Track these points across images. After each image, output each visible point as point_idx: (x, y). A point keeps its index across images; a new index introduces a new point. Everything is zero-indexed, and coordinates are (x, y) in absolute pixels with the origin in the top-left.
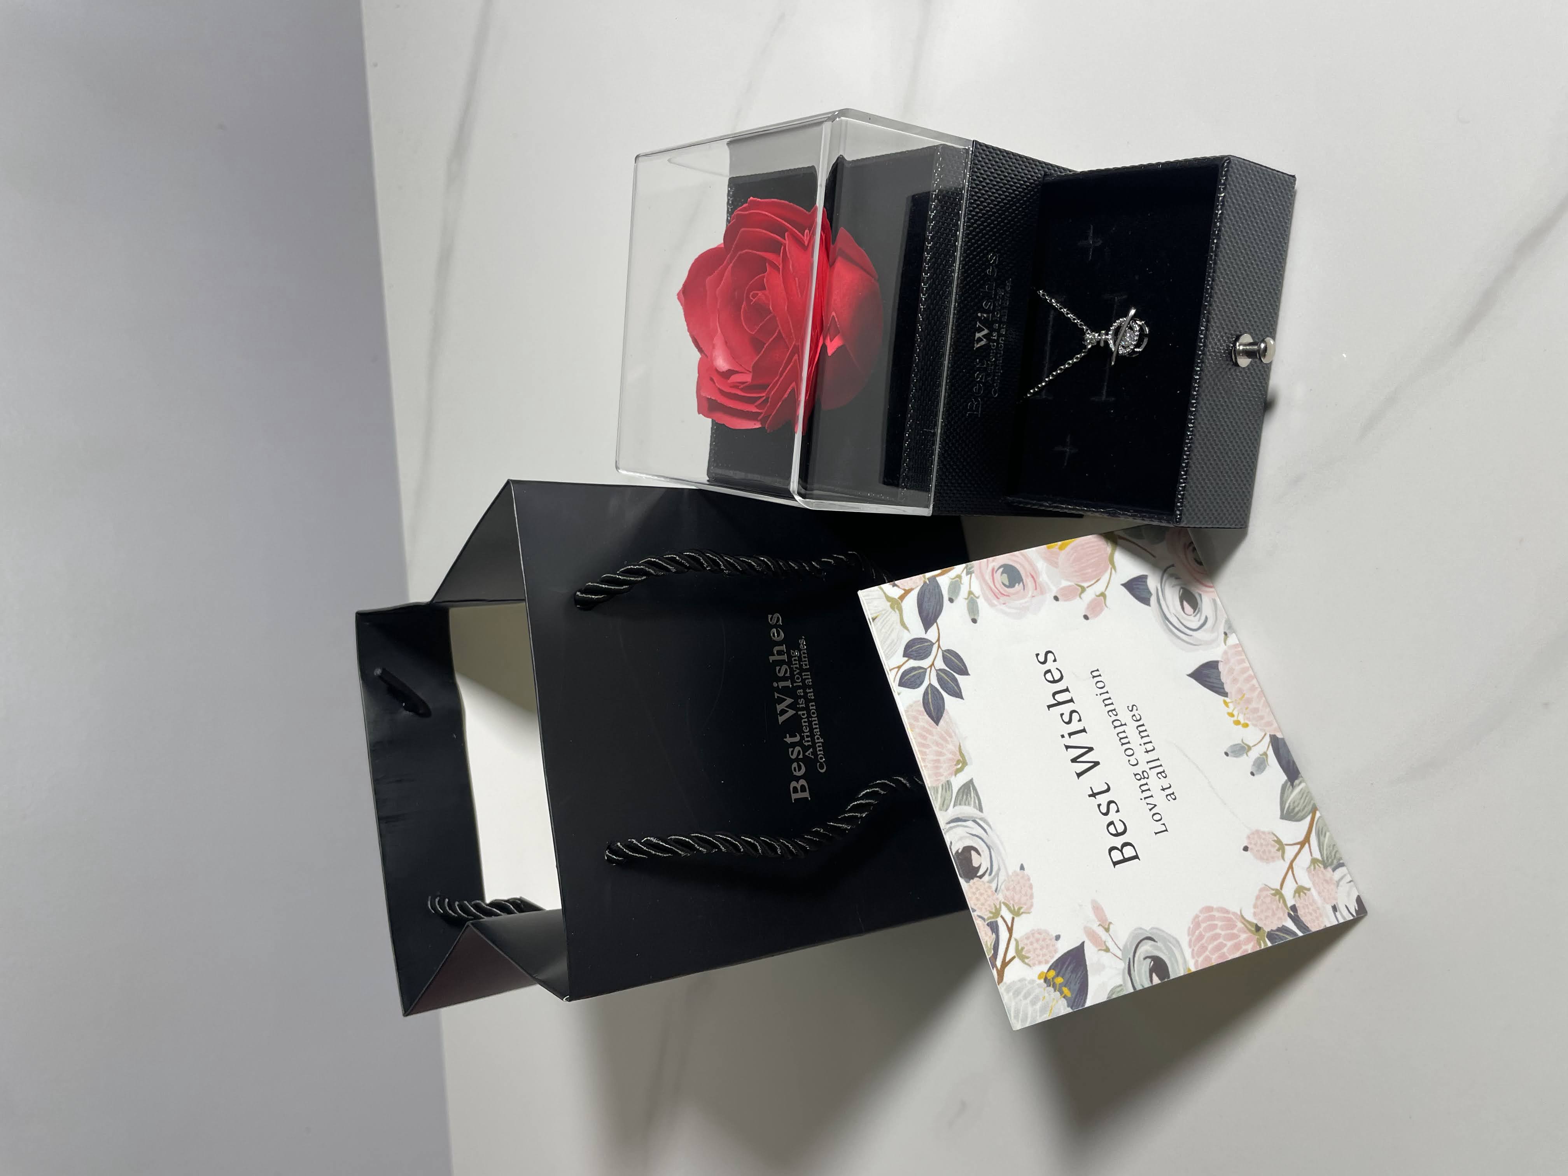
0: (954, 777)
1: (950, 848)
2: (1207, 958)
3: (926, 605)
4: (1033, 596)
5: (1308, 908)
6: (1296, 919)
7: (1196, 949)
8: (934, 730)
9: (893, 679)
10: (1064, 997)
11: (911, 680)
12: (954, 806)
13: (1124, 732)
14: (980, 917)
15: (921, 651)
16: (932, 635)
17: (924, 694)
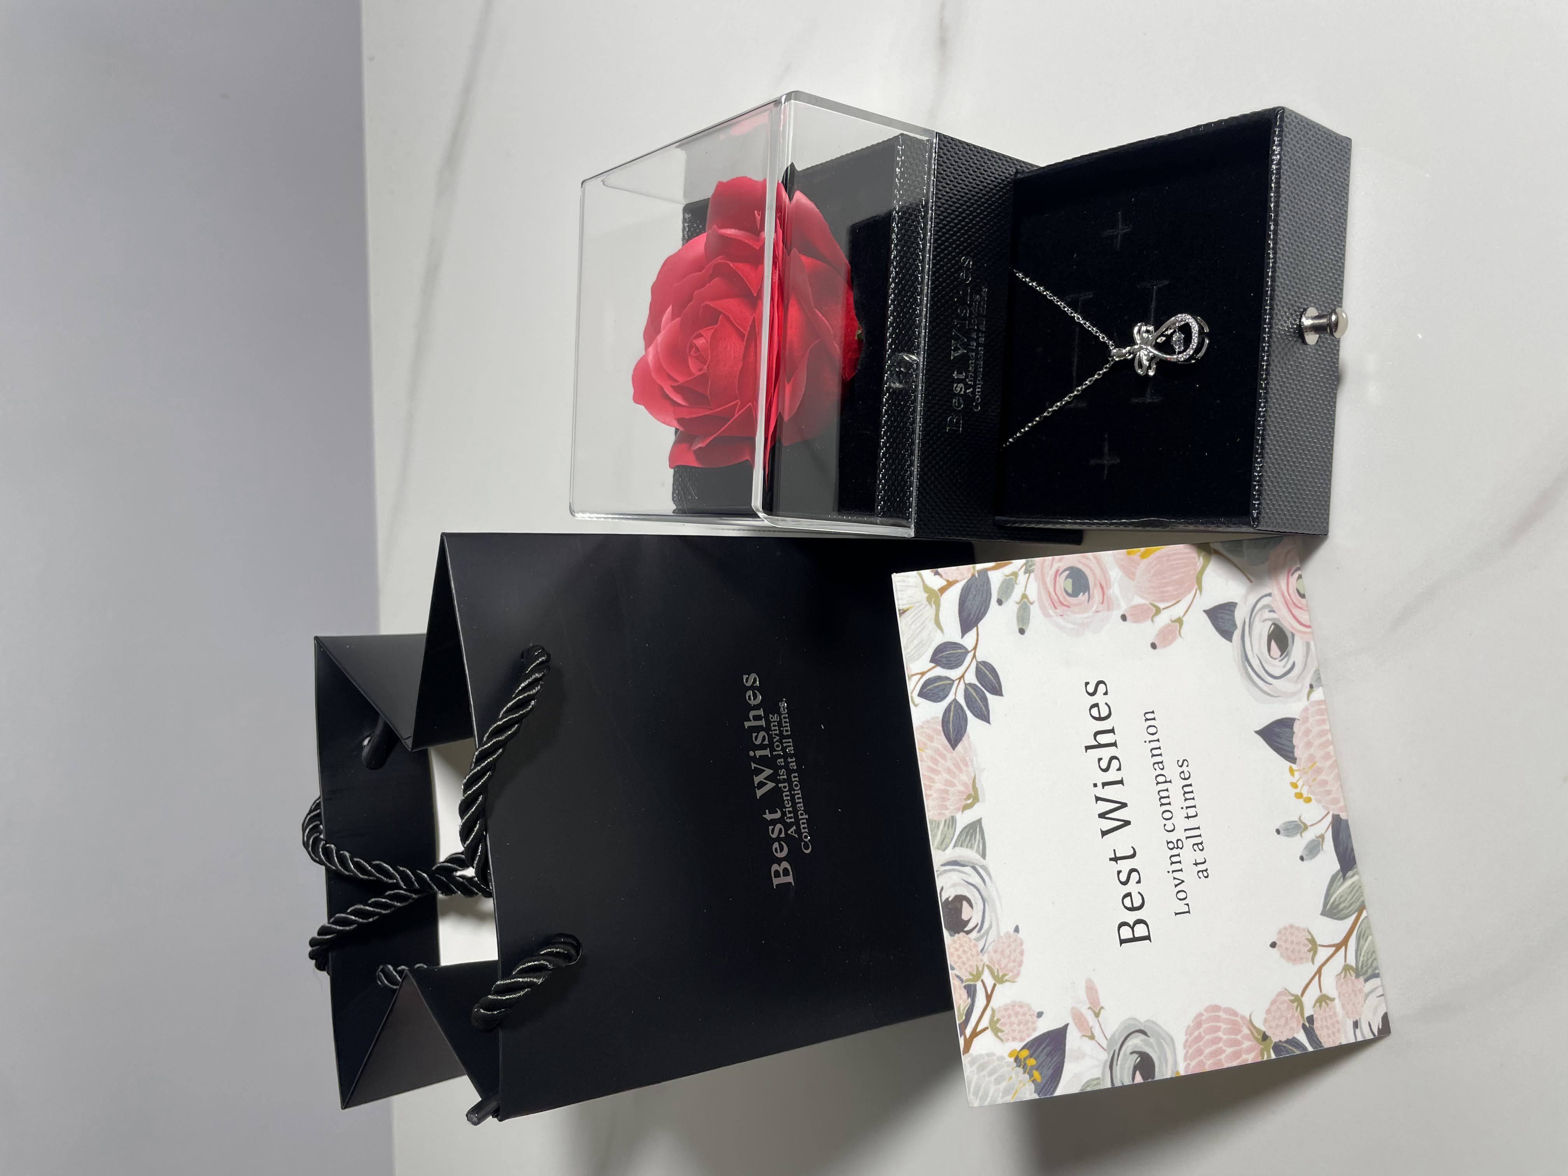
0: (960, 813)
1: (940, 894)
2: (1201, 1063)
3: (968, 603)
4: (1097, 612)
5: (1327, 1022)
6: (1310, 1032)
7: (1190, 1051)
8: (948, 755)
10: (1033, 1081)
11: (934, 692)
12: (954, 846)
13: (1167, 790)
14: (958, 977)
15: (952, 659)
16: (968, 641)
17: (946, 710)
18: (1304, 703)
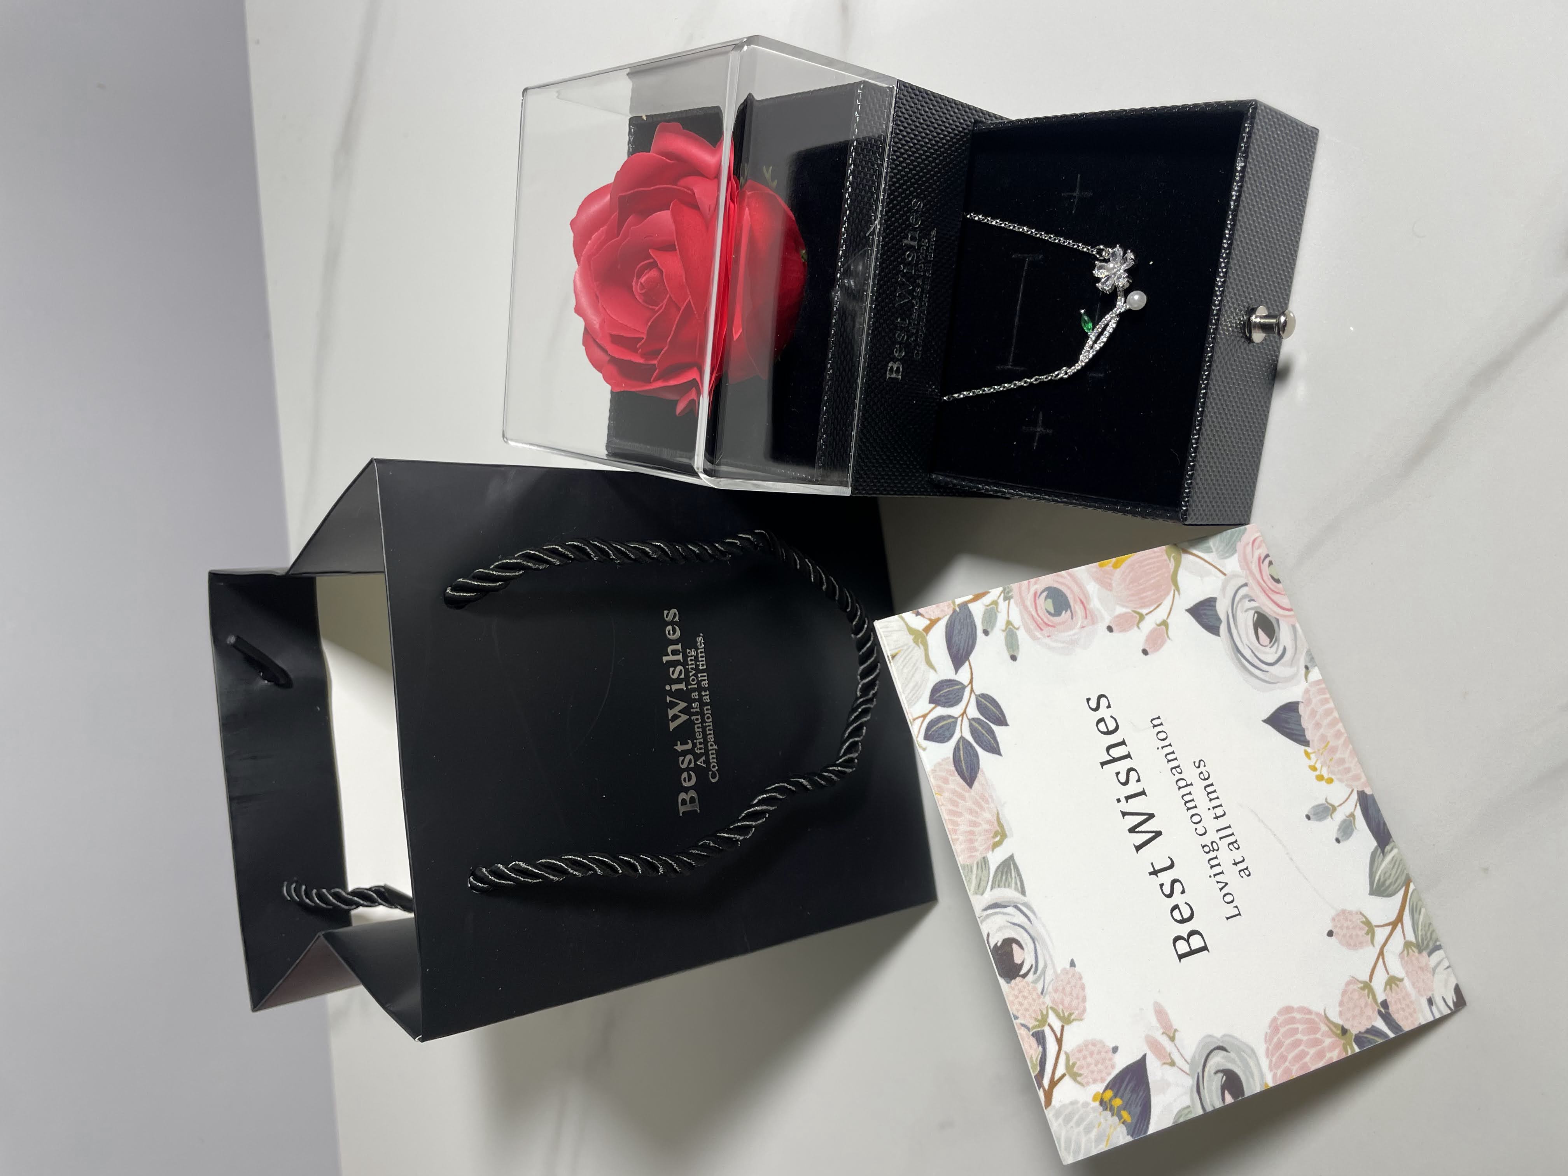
0: (991, 852)
2: (1287, 1071)
3: (955, 639)
4: (1084, 627)
5: (1400, 1003)
6: (1386, 1017)
7: (1274, 1059)
8: (967, 795)
9: (917, 730)
10: (1123, 1123)
11: (940, 732)
12: (992, 888)
13: (1190, 793)
14: (1023, 1025)
15: (950, 696)
16: (963, 676)
17: (955, 749)
18: (1303, 685)
